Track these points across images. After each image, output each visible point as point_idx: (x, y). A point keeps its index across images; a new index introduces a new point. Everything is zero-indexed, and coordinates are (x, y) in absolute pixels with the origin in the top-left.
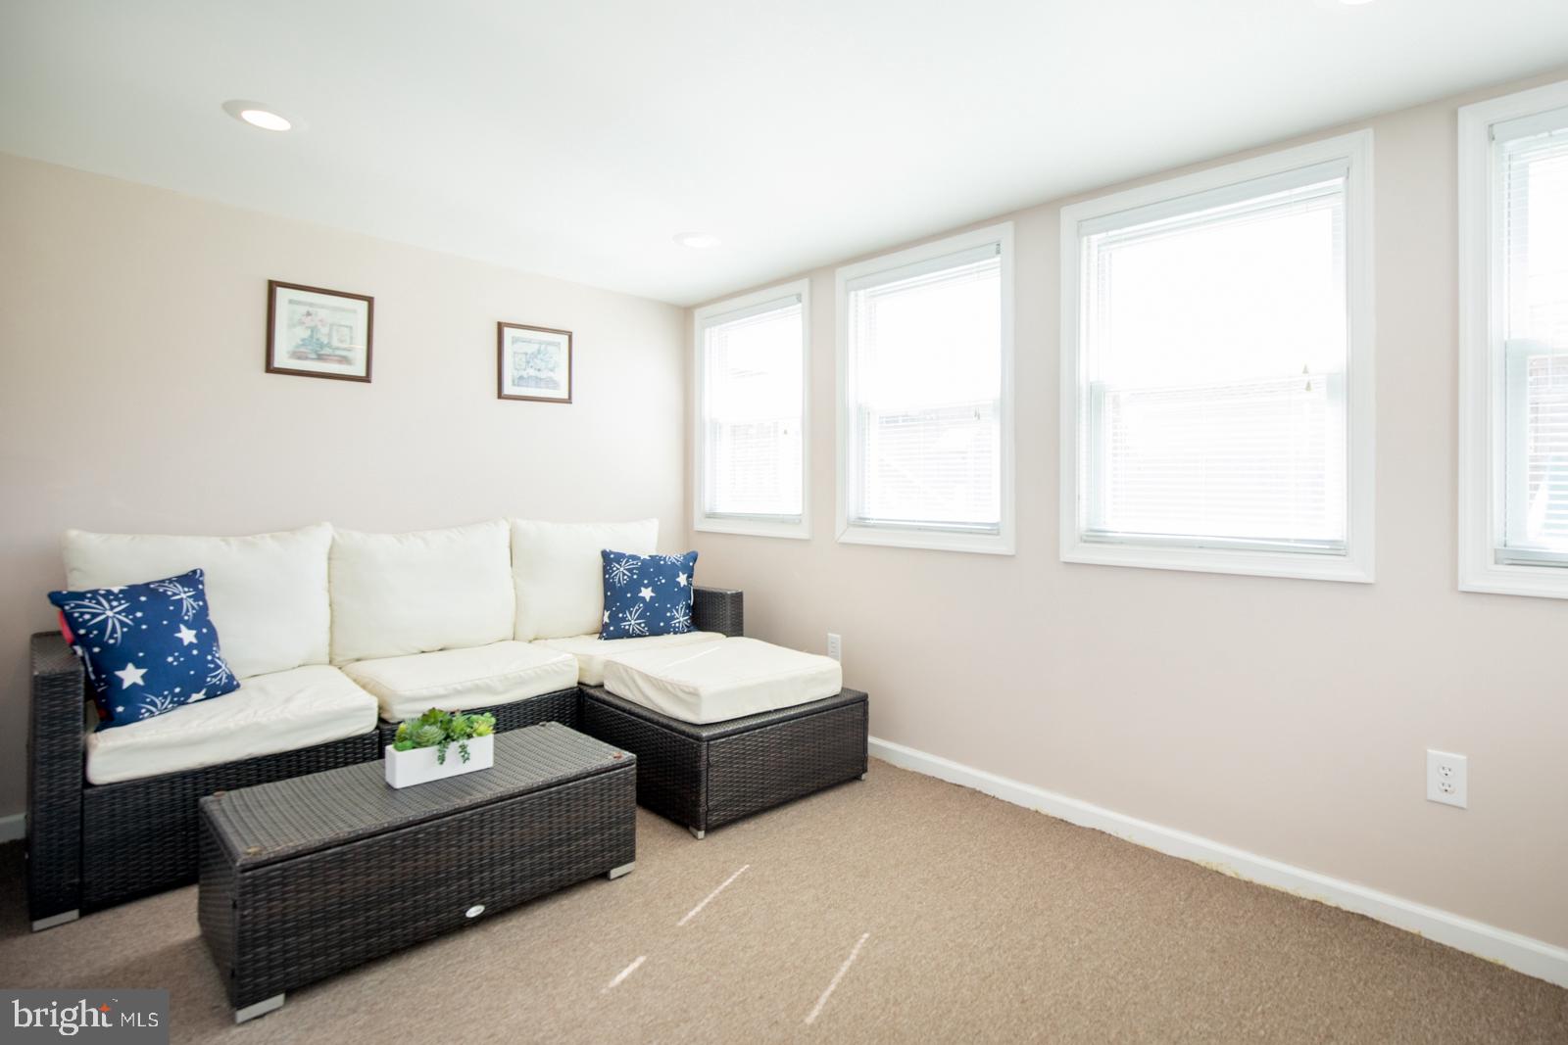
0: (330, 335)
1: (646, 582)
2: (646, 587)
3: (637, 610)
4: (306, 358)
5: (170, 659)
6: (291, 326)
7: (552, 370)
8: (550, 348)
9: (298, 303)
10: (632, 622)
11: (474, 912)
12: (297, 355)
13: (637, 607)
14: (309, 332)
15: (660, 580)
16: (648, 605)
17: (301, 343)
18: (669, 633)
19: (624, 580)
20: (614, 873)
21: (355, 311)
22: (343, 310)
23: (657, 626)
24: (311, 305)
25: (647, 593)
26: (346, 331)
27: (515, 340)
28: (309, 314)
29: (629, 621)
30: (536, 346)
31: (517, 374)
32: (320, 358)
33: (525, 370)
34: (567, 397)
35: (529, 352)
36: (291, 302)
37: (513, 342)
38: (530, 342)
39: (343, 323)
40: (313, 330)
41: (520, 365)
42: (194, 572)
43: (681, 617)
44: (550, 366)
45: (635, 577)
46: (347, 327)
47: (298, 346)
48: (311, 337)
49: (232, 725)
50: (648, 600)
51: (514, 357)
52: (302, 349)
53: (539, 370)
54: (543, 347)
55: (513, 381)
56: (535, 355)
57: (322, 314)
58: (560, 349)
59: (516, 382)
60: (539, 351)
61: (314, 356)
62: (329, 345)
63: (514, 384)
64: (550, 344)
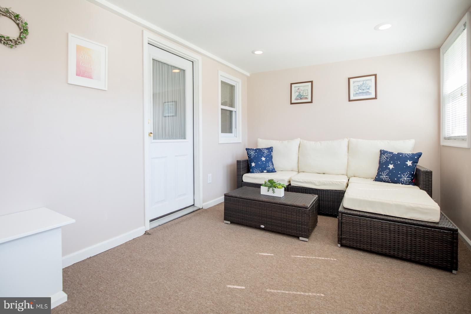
0: (303, 93)
1: (392, 162)
2: (391, 164)
3: (386, 172)
4: (298, 99)
5: (259, 163)
6: (295, 93)
7: (369, 89)
8: (367, 82)
9: (296, 87)
10: (384, 176)
11: (262, 226)
12: (296, 99)
13: (386, 171)
14: (299, 93)
15: (398, 162)
16: (391, 171)
17: (297, 96)
18: (399, 183)
19: (384, 161)
20: (301, 238)
21: (308, 86)
22: (306, 86)
23: (394, 179)
24: (299, 87)
25: (391, 166)
26: (306, 91)
27: (354, 82)
28: (298, 89)
29: (383, 176)
30: (363, 82)
31: (355, 93)
32: (301, 99)
33: (358, 91)
34: (375, 97)
35: (359, 85)
36: (295, 87)
37: (353, 83)
38: (359, 81)
39: (306, 89)
40: (299, 92)
41: (356, 90)
42: (271, 147)
43: (405, 178)
44: (368, 88)
45: (388, 160)
46: (306, 90)
47: (296, 97)
48: (299, 94)
49: (260, 177)
50: (391, 169)
51: (354, 87)
52: (297, 98)
53: (363, 90)
54: (365, 82)
55: (354, 95)
56: (361, 86)
57: (301, 88)
58: (371, 81)
59: (355, 95)
60: (363, 84)
61: (300, 99)
62: (303, 95)
63: (354, 96)
64: (367, 80)
